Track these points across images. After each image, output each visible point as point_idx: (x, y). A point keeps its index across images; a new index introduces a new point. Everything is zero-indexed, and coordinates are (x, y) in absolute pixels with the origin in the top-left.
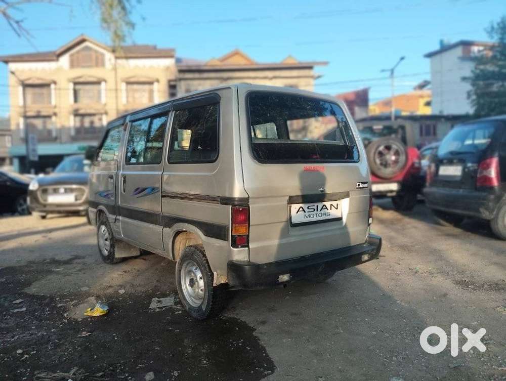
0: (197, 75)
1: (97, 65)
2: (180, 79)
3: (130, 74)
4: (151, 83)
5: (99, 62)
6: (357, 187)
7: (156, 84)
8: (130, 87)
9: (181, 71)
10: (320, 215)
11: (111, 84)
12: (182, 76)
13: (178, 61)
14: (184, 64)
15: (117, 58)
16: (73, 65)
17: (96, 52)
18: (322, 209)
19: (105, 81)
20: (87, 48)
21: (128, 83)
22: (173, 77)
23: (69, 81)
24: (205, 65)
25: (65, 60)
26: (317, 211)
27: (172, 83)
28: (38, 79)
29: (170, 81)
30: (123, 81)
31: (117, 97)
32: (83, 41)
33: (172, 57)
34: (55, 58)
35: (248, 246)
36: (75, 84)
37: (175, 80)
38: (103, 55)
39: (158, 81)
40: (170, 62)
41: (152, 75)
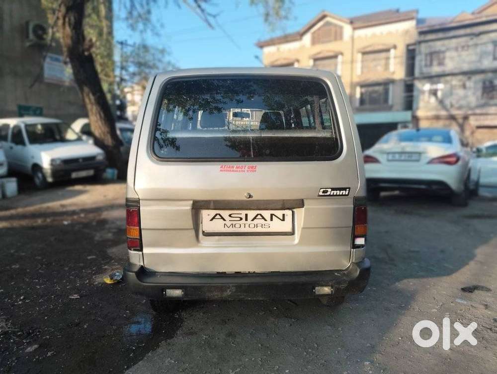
0: (441, 35)
1: (336, 39)
2: (420, 42)
3: (366, 44)
4: (388, 50)
5: (338, 35)
6: (321, 193)
7: (392, 52)
8: (366, 56)
9: (422, 33)
10: (252, 226)
11: (348, 56)
12: (422, 38)
13: (420, 22)
14: (427, 24)
15: (355, 29)
16: (314, 42)
17: (336, 25)
18: (255, 218)
19: (342, 54)
20: (328, 24)
21: (364, 53)
22: (412, 41)
23: (310, 58)
24: (451, 22)
25: (307, 38)
26: (246, 220)
27: (411, 48)
28: (285, 59)
29: (408, 46)
30: (359, 52)
31: (352, 69)
32: (324, 17)
33: (412, 19)
34: (299, 38)
35: (141, 250)
36: (316, 60)
37: (414, 44)
38: (341, 28)
39: (395, 47)
40: (410, 25)
41: (390, 41)
